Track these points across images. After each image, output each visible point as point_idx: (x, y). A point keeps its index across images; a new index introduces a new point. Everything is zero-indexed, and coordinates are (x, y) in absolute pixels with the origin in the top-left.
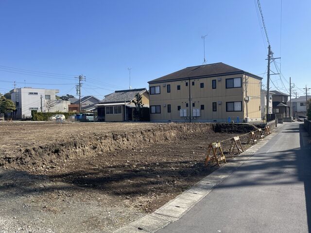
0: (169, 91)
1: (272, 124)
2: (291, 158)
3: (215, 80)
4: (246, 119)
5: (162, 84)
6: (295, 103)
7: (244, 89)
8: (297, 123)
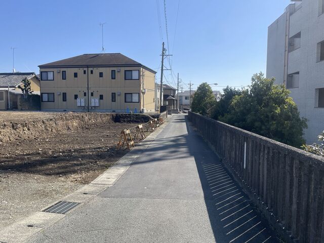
0: (64, 78)
1: (164, 115)
2: (183, 141)
3: (115, 71)
4: (143, 109)
5: (56, 70)
6: (181, 97)
7: (142, 82)
8: (182, 115)
